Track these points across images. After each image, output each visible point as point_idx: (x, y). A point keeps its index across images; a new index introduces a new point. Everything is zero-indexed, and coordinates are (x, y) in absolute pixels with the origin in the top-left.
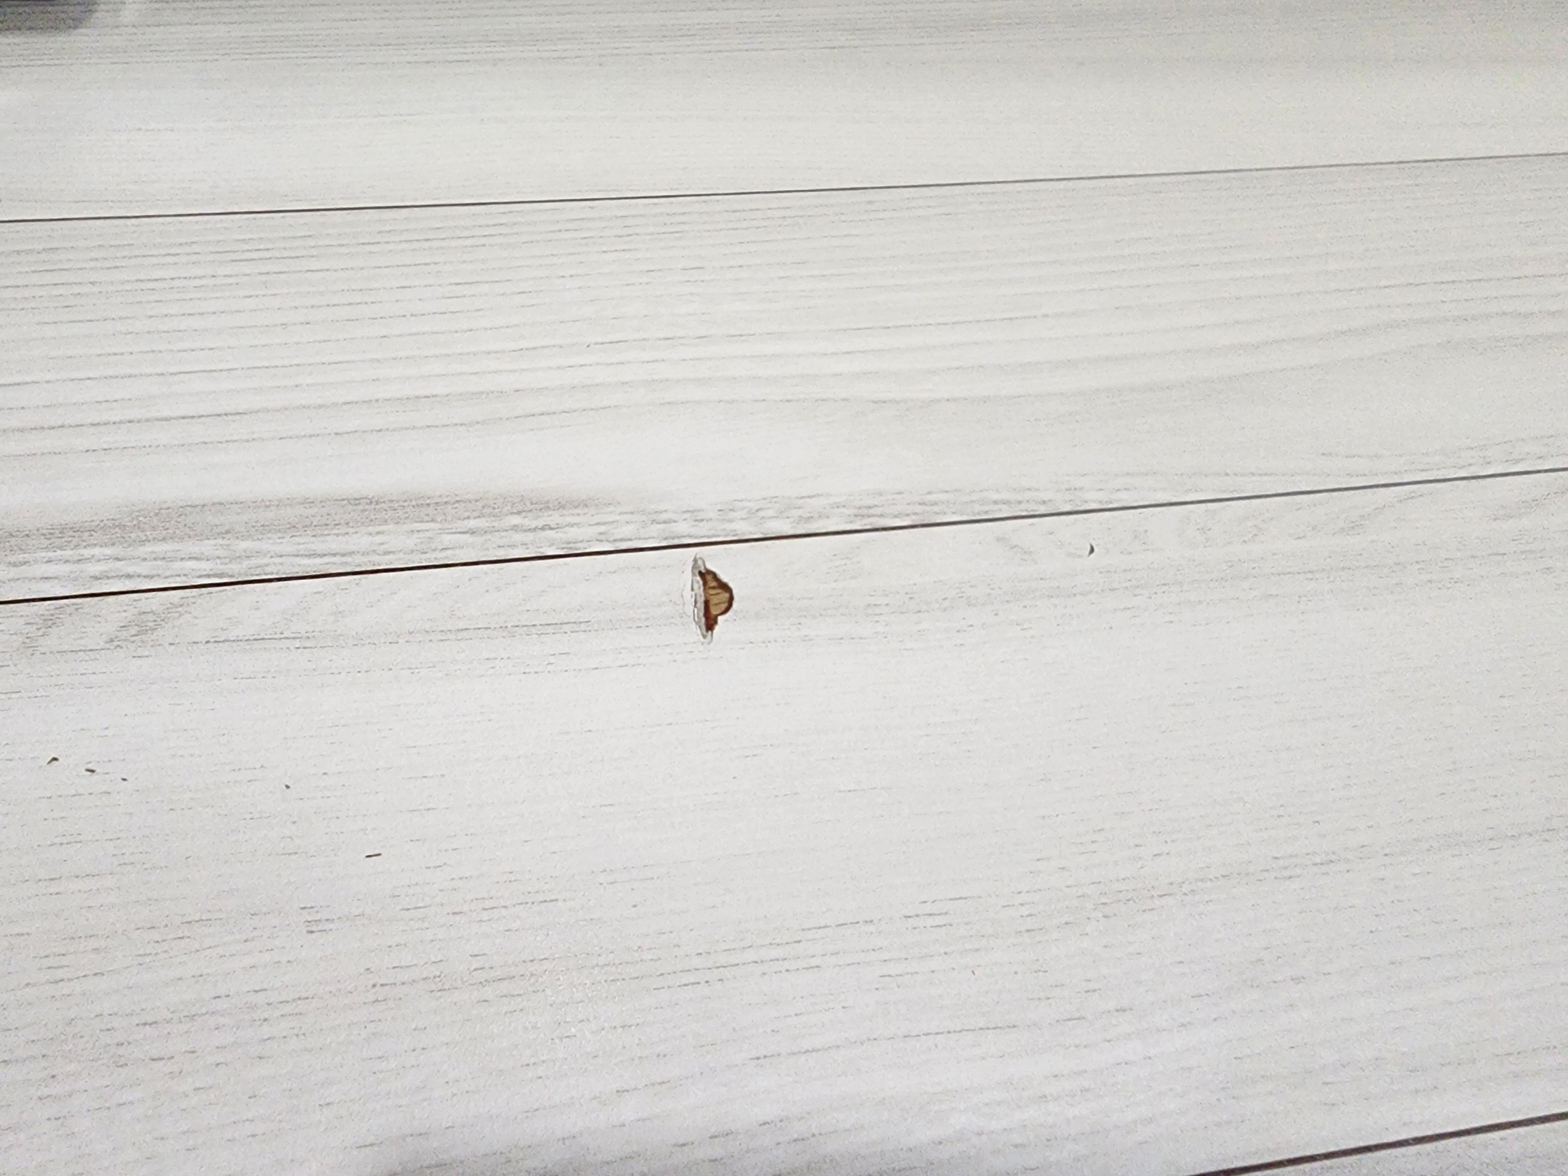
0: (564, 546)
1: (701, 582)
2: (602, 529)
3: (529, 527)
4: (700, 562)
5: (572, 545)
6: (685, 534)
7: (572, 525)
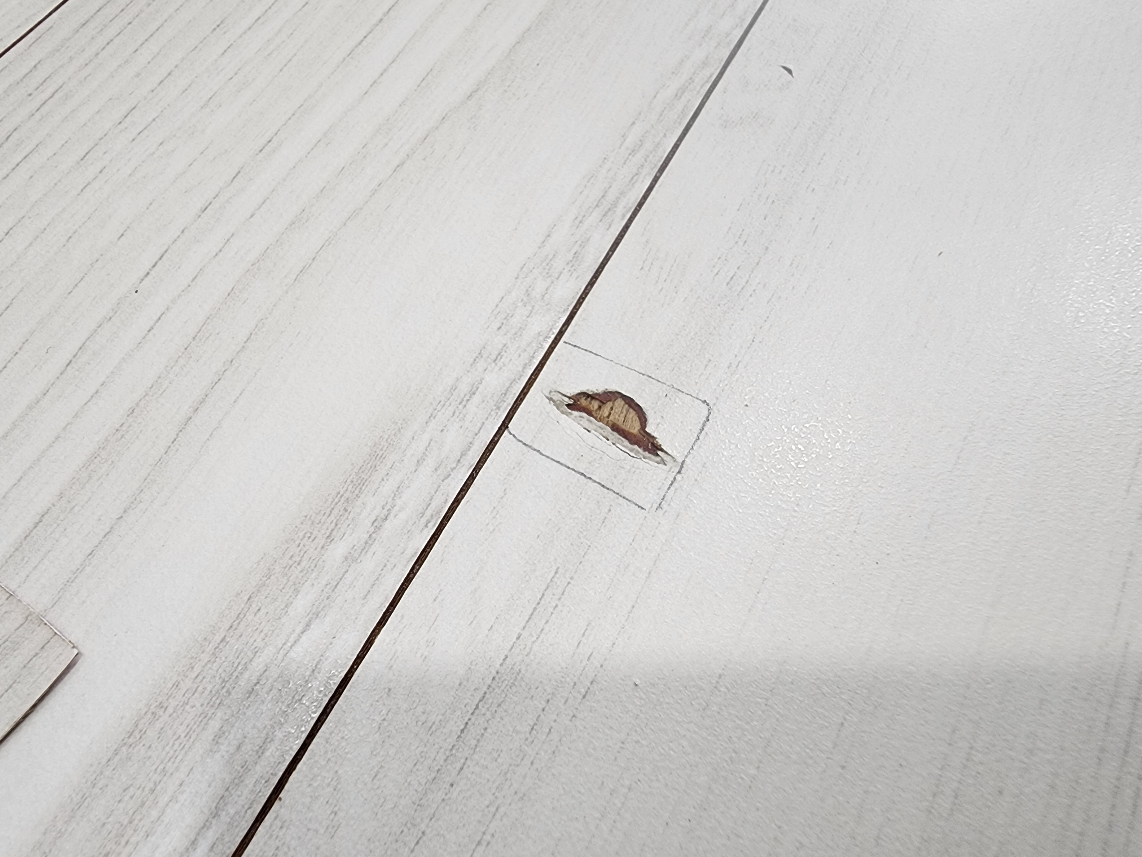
0: (423, 520)
1: (584, 415)
2: (431, 462)
3: (362, 542)
4: (556, 397)
5: (428, 513)
6: (507, 385)
7: (398, 490)
